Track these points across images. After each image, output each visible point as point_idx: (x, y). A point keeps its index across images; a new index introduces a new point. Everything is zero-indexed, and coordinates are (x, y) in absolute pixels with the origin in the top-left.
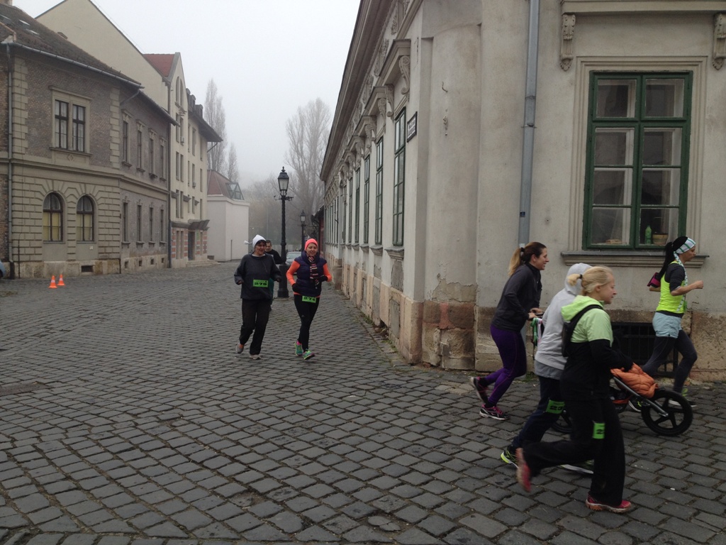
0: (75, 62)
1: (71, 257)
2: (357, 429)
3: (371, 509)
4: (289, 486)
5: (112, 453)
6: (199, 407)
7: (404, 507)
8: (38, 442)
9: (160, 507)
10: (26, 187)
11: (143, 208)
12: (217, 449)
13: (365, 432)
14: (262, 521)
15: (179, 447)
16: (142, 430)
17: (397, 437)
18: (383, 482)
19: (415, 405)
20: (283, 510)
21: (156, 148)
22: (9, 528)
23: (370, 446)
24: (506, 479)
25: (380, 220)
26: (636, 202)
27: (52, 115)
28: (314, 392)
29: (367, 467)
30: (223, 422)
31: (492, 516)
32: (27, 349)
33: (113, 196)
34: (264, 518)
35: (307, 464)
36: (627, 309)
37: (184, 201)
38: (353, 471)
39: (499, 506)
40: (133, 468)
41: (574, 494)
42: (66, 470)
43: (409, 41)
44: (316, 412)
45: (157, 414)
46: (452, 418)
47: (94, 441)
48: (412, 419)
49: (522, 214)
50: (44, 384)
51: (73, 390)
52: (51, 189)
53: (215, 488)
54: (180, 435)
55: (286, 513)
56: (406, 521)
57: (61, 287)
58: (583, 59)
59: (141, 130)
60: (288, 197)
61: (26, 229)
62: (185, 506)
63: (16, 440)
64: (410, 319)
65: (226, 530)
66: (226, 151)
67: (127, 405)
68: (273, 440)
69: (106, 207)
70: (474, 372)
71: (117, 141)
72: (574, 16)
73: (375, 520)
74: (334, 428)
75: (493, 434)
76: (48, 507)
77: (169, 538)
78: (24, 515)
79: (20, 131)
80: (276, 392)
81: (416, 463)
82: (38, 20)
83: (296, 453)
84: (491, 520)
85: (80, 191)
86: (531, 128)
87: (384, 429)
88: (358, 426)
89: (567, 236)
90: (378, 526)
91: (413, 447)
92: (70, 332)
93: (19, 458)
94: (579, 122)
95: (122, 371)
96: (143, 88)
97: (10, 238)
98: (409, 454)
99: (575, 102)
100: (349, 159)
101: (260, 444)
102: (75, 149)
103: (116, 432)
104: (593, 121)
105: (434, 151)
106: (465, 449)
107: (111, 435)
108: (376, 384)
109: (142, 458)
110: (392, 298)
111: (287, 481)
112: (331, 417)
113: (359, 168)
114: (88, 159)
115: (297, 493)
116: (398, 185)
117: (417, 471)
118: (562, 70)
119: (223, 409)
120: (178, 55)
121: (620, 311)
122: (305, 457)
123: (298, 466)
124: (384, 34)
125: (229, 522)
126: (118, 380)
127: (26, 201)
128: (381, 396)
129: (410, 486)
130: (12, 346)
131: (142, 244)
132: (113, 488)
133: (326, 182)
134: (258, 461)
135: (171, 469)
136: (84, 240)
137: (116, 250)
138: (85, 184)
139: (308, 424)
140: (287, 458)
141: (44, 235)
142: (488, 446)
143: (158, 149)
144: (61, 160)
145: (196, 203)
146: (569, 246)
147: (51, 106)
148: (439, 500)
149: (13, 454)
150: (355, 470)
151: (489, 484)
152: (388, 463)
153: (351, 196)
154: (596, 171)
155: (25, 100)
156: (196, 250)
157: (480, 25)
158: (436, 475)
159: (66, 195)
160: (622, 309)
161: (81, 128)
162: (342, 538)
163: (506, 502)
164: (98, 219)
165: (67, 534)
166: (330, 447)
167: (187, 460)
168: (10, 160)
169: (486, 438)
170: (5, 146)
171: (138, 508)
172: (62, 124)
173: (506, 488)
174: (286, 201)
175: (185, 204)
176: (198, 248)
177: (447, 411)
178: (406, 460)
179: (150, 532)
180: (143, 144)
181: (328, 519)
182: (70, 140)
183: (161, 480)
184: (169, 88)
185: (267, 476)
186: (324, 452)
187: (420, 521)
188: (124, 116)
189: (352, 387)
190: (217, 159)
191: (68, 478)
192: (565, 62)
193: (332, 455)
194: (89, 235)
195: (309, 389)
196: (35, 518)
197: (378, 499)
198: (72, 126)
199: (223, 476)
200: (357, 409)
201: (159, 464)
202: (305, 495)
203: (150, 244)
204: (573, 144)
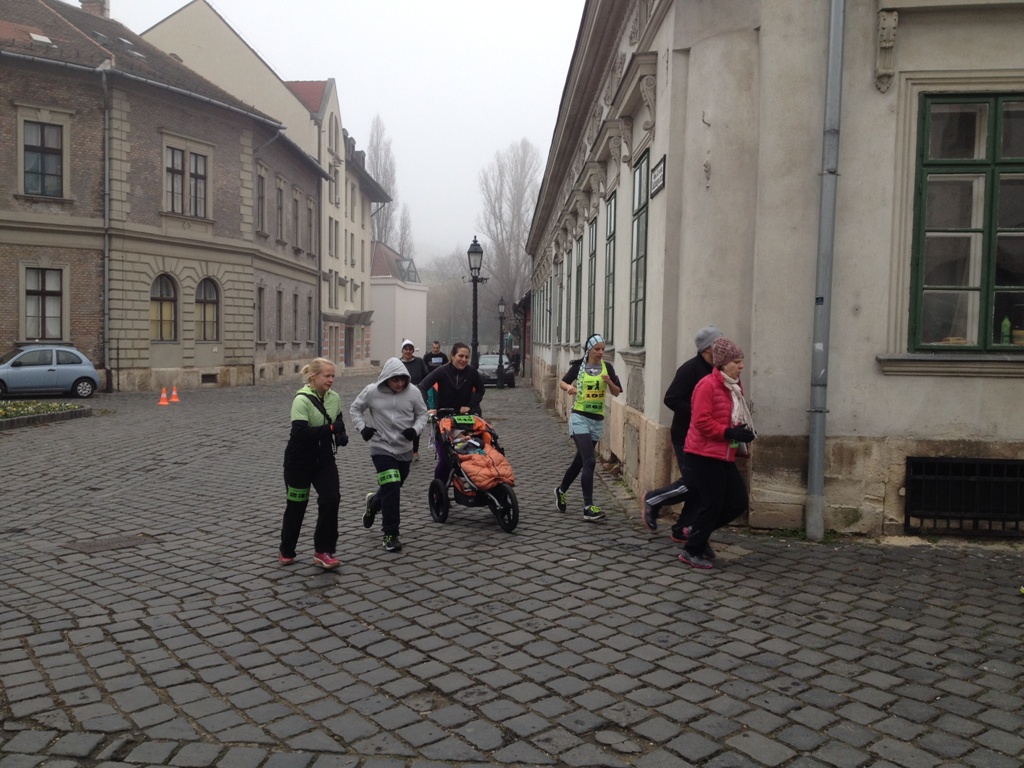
0: (193, 94)
1: (188, 362)
2: (579, 607)
3: (599, 721)
4: (484, 684)
5: (243, 633)
6: (360, 570)
7: (646, 719)
8: (144, 615)
9: (308, 709)
10: (128, 266)
11: (284, 295)
12: (386, 629)
13: (591, 611)
14: (446, 733)
15: (333, 625)
16: (283, 602)
17: (636, 620)
18: (617, 683)
19: (662, 574)
20: (476, 718)
21: (302, 213)
22: (106, 733)
23: (597, 631)
24: (793, 684)
25: (611, 310)
26: (988, 283)
27: (162, 168)
28: (518, 552)
29: (594, 661)
30: (393, 592)
31: (773, 736)
32: (127, 489)
33: (244, 278)
34: (450, 728)
35: (509, 654)
36: (973, 439)
37: (340, 284)
38: (574, 667)
39: (783, 721)
40: (271, 653)
41: (894, 707)
42: (183, 655)
43: (655, 54)
44: (521, 581)
45: (304, 579)
46: (715, 594)
47: (220, 615)
48: (657, 595)
49: (819, 300)
50: (152, 536)
51: (192, 545)
52: (162, 269)
53: (382, 684)
54: (334, 609)
55: (480, 722)
56: (649, 740)
57: (174, 403)
58: (909, 76)
59: (282, 188)
60: (482, 279)
61: (127, 324)
62: (341, 708)
63: (115, 613)
64: (654, 451)
65: (398, 743)
66: (397, 214)
67: (263, 566)
68: (462, 619)
69: (234, 294)
70: (747, 529)
71: (250, 202)
72: (896, 13)
73: (605, 736)
74: (545, 604)
75: (775, 619)
76: (157, 705)
77: (320, 752)
78: (126, 716)
79: (119, 190)
80: (465, 551)
81: (663, 658)
82: (144, 37)
83: (494, 638)
84: (772, 741)
85: (200, 272)
86: (832, 176)
87: (616, 608)
88: (579, 603)
89: (886, 332)
90: (610, 745)
91: (659, 634)
92: (186, 466)
93: (120, 637)
94: (903, 166)
95: (256, 520)
96: (285, 128)
97: (106, 337)
98: (653, 644)
99: (897, 136)
100: (567, 224)
101: (444, 624)
102: (193, 214)
103: (248, 604)
104: (924, 165)
105: (689, 210)
106: (734, 640)
107: (243, 608)
108: (606, 544)
109: (284, 640)
110: (628, 420)
111: (483, 678)
112: (541, 588)
113: (581, 237)
114: (210, 228)
115: (495, 694)
116: (638, 260)
117: (665, 668)
118: (879, 93)
119: (394, 574)
120: (332, 82)
121: (964, 441)
122: (507, 644)
123: (497, 657)
124: (618, 45)
125: (402, 732)
126: (251, 532)
127: (128, 286)
128: (613, 561)
129: (655, 690)
130: (110, 483)
131: (283, 345)
132: (244, 682)
133: (533, 256)
134: (441, 648)
135: (323, 656)
136: (205, 339)
137: (248, 352)
138: (207, 262)
139: (510, 598)
140: (481, 645)
141: (153, 333)
142: (768, 636)
143: (305, 213)
144: (174, 230)
145: (356, 287)
146: (888, 348)
147: (161, 154)
148: (697, 711)
149: (112, 632)
150: (577, 665)
151: (770, 689)
152: (623, 656)
153: (569, 276)
154: (929, 238)
155: (127, 147)
156: (355, 353)
157: (758, 29)
158: (693, 676)
159: (182, 277)
160: (967, 439)
161: (201, 184)
162: (558, 760)
163: (794, 715)
164: (224, 310)
165: (183, 743)
166: (540, 631)
167: (345, 644)
168: (106, 230)
169: (765, 624)
170: (101, 211)
171: (278, 709)
172: (175, 179)
173: (794, 696)
174: (479, 284)
175: (341, 290)
176: (358, 349)
177: (708, 584)
178: (650, 653)
179: (295, 743)
180: (284, 208)
181: (539, 733)
182: (187, 201)
183: (310, 672)
184: (320, 127)
185: (454, 670)
186: (533, 637)
187: (669, 740)
188: (259, 167)
189: (572, 547)
190: (384, 226)
191: (184, 665)
192: (882, 81)
193: (545, 642)
194: (212, 332)
195: (511, 548)
196: (141, 720)
197: (609, 706)
198: (190, 182)
199: (393, 667)
200: (578, 578)
201: (307, 648)
202: (506, 697)
203: (294, 344)
204: (894, 199)
